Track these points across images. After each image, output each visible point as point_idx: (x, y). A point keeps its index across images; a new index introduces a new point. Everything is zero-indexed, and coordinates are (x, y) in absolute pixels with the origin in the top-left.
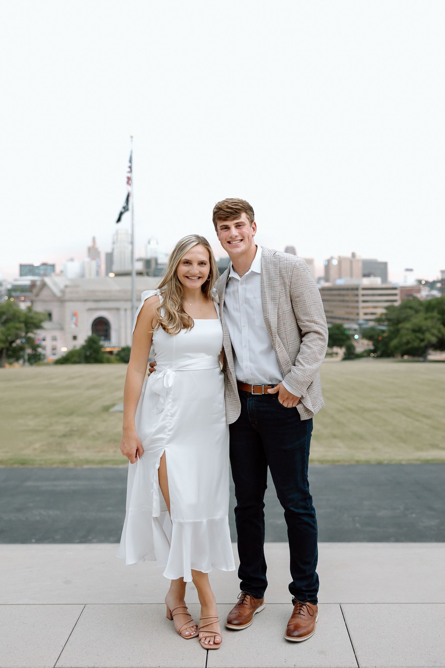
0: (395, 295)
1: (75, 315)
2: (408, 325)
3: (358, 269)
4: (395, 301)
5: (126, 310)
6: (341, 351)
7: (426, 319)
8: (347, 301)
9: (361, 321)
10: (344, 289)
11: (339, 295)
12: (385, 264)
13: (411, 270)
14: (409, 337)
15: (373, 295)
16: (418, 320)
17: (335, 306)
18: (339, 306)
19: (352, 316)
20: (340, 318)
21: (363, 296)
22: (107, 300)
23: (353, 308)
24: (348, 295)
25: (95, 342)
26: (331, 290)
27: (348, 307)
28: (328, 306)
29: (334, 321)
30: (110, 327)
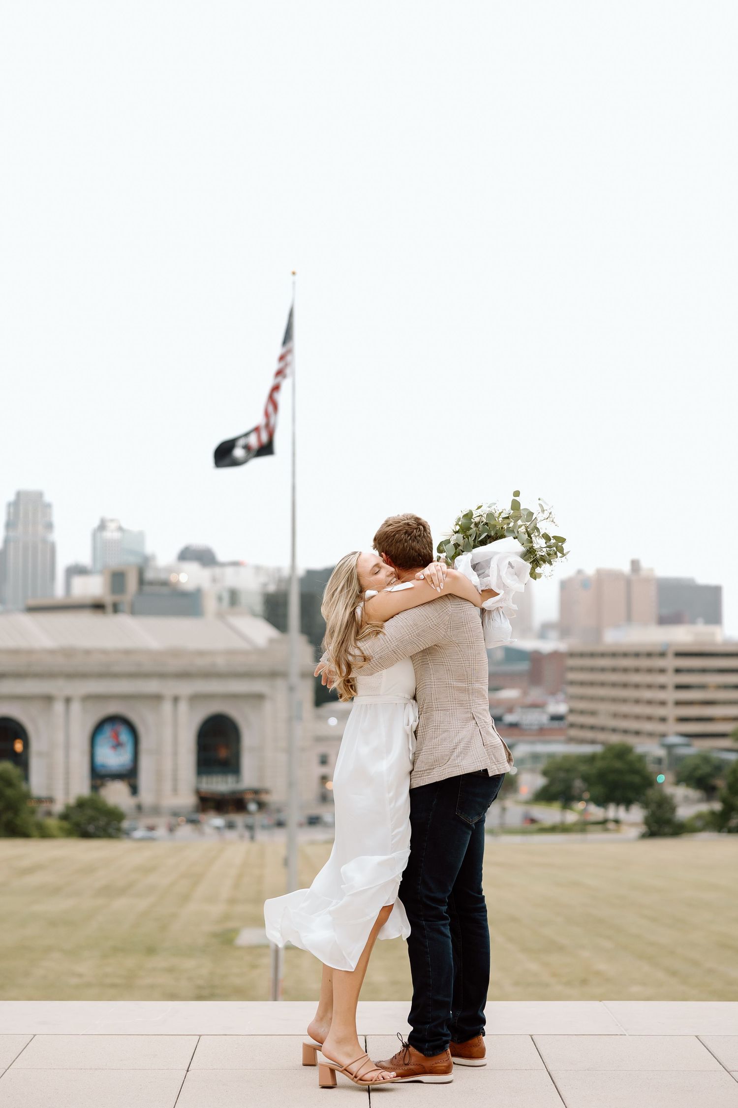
3: (646, 600)
5: (68, 700)
6: (636, 815)
8: (637, 686)
9: (673, 740)
10: (625, 655)
11: (614, 670)
15: (704, 671)
17: (602, 699)
18: (614, 700)
19: (648, 727)
20: (614, 730)
21: (678, 671)
22: (19, 676)
23: (650, 702)
24: (637, 670)
25: (9, 783)
26: (592, 655)
27: (637, 701)
28: (582, 698)
29: (601, 736)
30: (26, 745)
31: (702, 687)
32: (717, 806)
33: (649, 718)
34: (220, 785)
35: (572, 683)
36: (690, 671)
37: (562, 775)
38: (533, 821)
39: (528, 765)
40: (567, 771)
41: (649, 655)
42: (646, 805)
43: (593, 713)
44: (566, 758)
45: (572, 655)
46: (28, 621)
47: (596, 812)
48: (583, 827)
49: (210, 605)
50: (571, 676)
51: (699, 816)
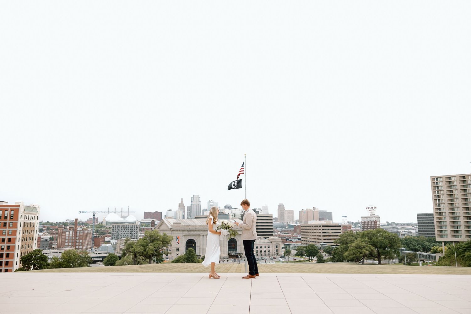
0: (340, 229)
1: (178, 238)
2: (353, 245)
3: (317, 215)
4: (340, 233)
5: (203, 235)
6: (316, 258)
7: (362, 242)
9: (323, 243)
12: (331, 213)
13: (346, 217)
14: (354, 251)
15: (328, 229)
16: (358, 242)
17: (308, 235)
18: (311, 235)
19: (318, 241)
20: (311, 241)
21: (323, 229)
22: (194, 231)
23: (318, 236)
24: (315, 229)
25: (192, 252)
26: (306, 226)
27: (315, 236)
28: (304, 235)
29: (308, 243)
30: (195, 245)
31: (328, 233)
32: (332, 257)
33: (318, 239)
34: (233, 252)
35: (302, 232)
36: (326, 229)
37: (300, 250)
38: (295, 260)
39: (294, 249)
40: (302, 250)
41: (317, 226)
42: (317, 257)
43: (306, 238)
44: (302, 247)
45: (302, 226)
46: (195, 220)
47: (307, 258)
48: (305, 261)
49: (231, 217)
50: (302, 231)
51: (328, 259)
